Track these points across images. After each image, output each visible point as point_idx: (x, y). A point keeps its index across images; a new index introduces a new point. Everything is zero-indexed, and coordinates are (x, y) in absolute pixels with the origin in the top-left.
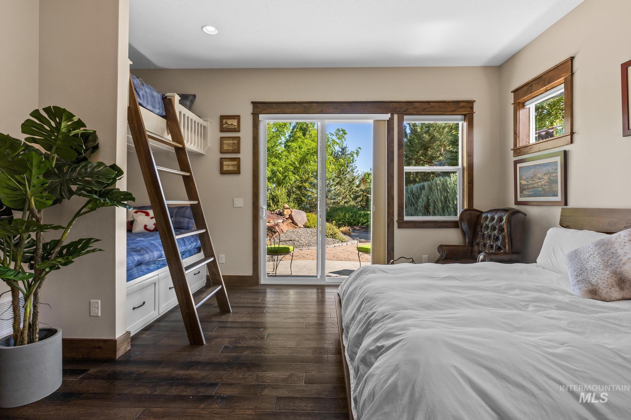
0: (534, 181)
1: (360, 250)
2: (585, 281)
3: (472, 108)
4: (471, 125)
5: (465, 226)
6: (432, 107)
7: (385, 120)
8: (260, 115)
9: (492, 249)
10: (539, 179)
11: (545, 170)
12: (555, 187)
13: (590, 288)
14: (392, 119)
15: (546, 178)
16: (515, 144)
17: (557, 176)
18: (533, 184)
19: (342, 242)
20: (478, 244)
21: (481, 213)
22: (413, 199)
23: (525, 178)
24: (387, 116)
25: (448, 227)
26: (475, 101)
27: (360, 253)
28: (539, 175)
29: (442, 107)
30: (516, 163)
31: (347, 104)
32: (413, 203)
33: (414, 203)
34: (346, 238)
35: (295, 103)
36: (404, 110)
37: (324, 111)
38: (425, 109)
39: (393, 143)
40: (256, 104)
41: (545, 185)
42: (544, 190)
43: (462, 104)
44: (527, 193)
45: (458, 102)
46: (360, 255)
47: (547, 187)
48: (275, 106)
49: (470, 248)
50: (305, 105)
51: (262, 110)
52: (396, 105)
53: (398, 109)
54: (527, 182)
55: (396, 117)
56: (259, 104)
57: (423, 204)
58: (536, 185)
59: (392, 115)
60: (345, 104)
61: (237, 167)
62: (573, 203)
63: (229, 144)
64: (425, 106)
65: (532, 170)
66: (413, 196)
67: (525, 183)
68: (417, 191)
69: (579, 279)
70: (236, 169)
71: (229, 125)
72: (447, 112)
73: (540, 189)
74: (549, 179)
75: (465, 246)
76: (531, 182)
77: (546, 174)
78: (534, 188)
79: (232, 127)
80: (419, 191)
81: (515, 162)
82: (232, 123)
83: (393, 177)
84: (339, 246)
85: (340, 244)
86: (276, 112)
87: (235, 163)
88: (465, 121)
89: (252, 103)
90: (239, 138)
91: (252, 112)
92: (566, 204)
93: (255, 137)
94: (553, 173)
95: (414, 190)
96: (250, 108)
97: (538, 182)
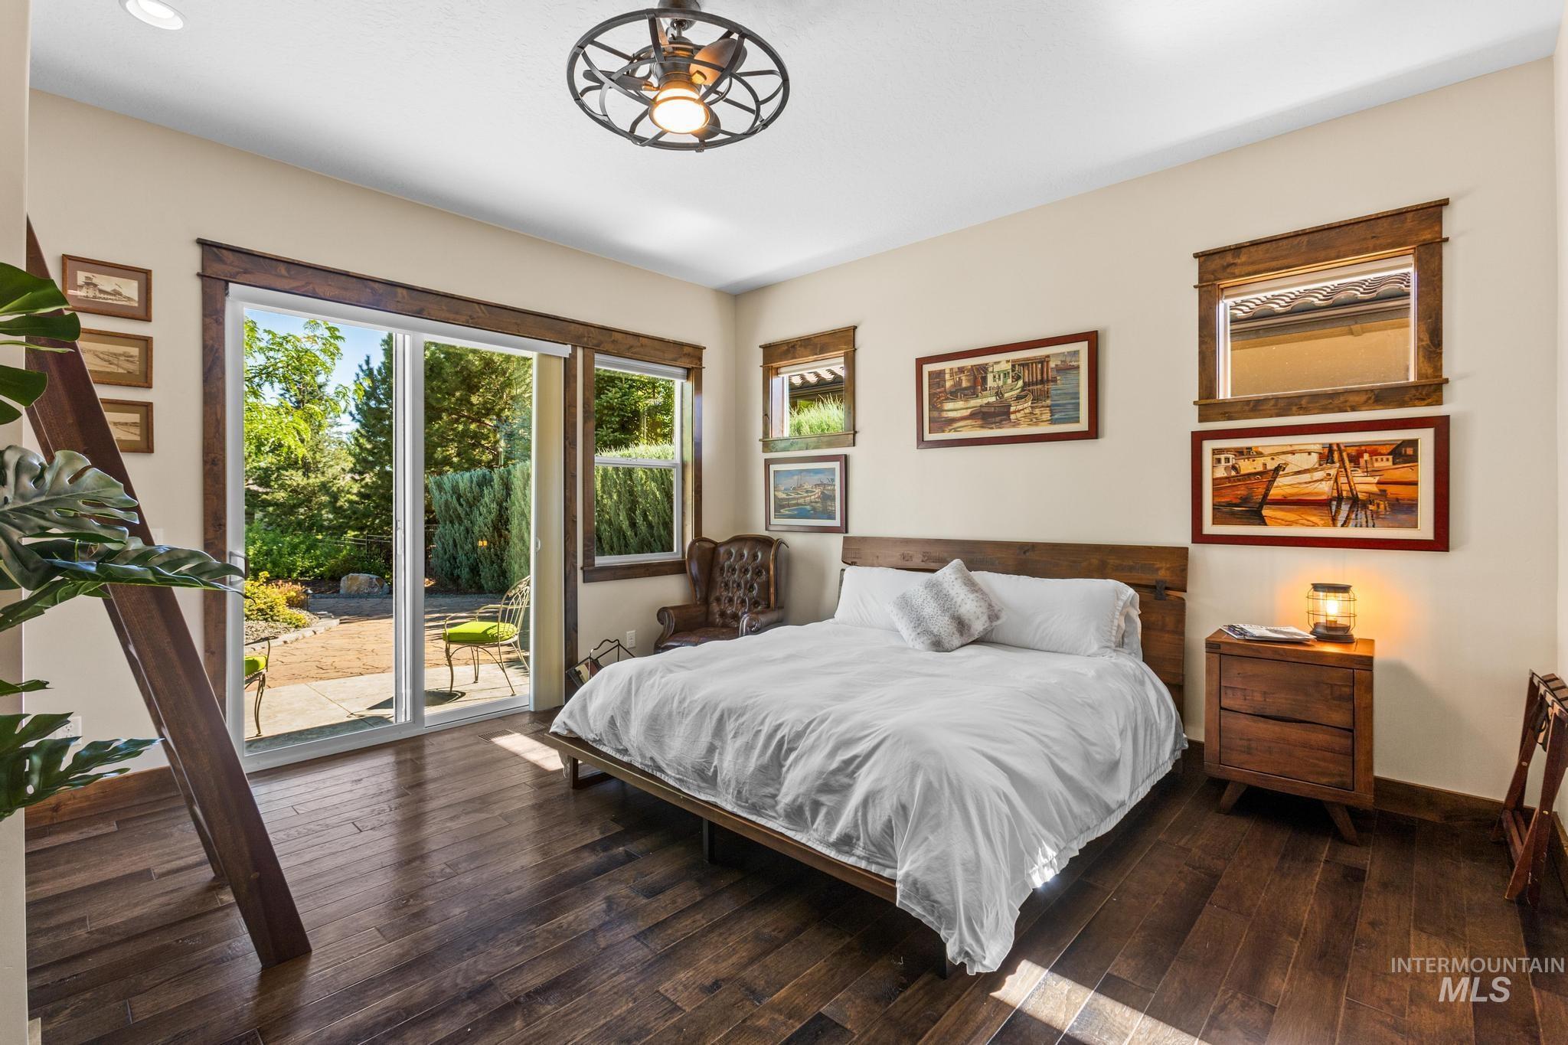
0: (798, 494)
1: (453, 639)
2: (927, 632)
3: (700, 359)
4: (698, 388)
5: (694, 568)
6: (642, 345)
7: (560, 357)
8: (230, 284)
9: (730, 605)
10: (807, 492)
11: (816, 479)
12: (831, 506)
13: (934, 639)
14: (573, 356)
15: (818, 491)
16: (766, 433)
17: (834, 490)
18: (798, 499)
19: (296, 627)
20: (718, 600)
21: (717, 545)
22: (458, 508)
23: (783, 488)
24: (565, 350)
25: (666, 574)
26: (705, 348)
27: (453, 647)
28: (807, 486)
29: (658, 350)
30: (768, 463)
31: (482, 306)
32: (459, 517)
33: (463, 516)
34: (303, 615)
35: (347, 274)
36: (595, 342)
37: (425, 313)
38: (631, 347)
39: (576, 407)
40: (215, 249)
41: (816, 502)
42: (814, 509)
43: (686, 350)
44: (787, 512)
45: (681, 345)
46: (451, 651)
47: (819, 505)
48: (282, 269)
49: (703, 609)
50: (376, 285)
51: (238, 273)
52: (581, 328)
53: (586, 339)
54: (788, 495)
55: (580, 352)
56: (224, 251)
57: (489, 520)
58: (801, 501)
59: (574, 347)
60: (476, 305)
61: (141, 431)
62: (856, 529)
63: (101, 356)
64: (631, 341)
65: (796, 477)
66: (458, 500)
67: (784, 496)
68: (471, 488)
69: (919, 631)
70: (138, 438)
71: (101, 291)
72: (665, 360)
73: (808, 507)
74: (822, 493)
75: (695, 605)
76: (793, 496)
77: (819, 485)
78: (798, 504)
79: (115, 302)
80: (476, 489)
81: (766, 460)
82: (118, 289)
83: (575, 477)
84: (297, 640)
85: (291, 636)
86: (287, 287)
87: (135, 418)
88: (688, 378)
89: (202, 243)
90: (146, 343)
91: (199, 270)
92: (847, 532)
93: (213, 346)
94: (829, 485)
95: (461, 485)
96: (193, 258)
97: (805, 497)
